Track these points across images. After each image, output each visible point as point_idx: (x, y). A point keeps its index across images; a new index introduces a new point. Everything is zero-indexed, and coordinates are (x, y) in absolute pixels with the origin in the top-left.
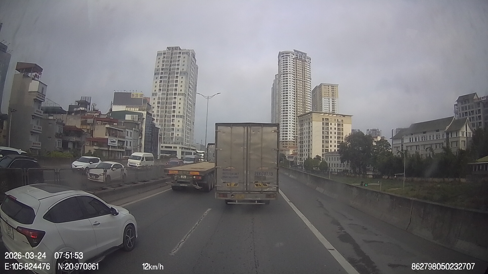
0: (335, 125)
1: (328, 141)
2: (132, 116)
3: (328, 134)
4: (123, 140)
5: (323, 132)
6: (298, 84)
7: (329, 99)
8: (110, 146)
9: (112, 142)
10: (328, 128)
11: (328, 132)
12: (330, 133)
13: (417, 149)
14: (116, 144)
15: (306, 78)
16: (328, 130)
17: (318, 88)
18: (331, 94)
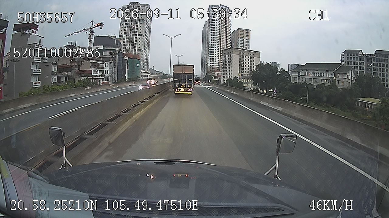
0: (249, 57)
1: (243, 68)
2: (108, 52)
3: (243, 63)
4: (103, 70)
5: (240, 62)
6: (222, 28)
7: (244, 39)
8: (94, 75)
9: (95, 72)
10: (244, 59)
11: (243, 62)
12: (244, 63)
13: (310, 81)
14: (98, 73)
15: (228, 24)
16: (244, 60)
17: (236, 31)
18: (245, 36)
